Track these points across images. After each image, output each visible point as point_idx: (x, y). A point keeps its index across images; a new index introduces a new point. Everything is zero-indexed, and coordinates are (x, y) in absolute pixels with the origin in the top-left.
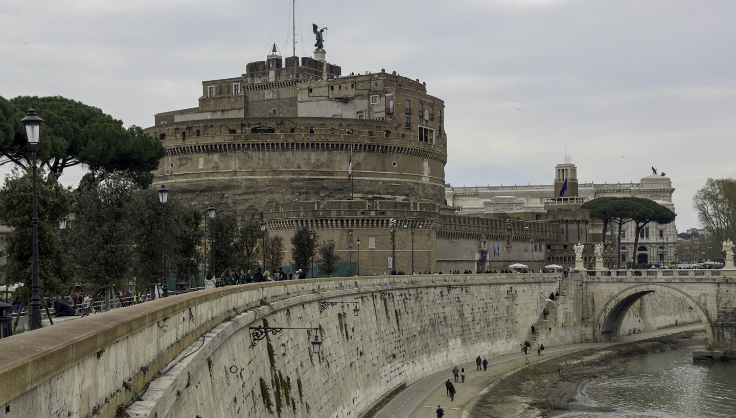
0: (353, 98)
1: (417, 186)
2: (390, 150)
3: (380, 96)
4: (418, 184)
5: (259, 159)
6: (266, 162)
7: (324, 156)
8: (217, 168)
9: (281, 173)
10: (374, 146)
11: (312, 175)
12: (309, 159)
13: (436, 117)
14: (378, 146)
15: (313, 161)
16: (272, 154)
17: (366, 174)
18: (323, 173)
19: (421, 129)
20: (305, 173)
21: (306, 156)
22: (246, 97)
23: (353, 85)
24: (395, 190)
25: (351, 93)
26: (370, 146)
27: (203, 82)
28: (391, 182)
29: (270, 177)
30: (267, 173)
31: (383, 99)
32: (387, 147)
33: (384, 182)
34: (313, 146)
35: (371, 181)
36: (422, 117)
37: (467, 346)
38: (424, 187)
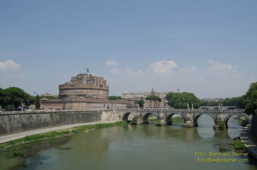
2: (93, 89)
3: (93, 80)
5: (72, 91)
8: (66, 92)
10: (90, 88)
12: (79, 90)
13: (104, 83)
17: (89, 93)
18: (81, 93)
19: (100, 85)
22: (76, 80)
24: (94, 95)
25: (89, 80)
27: (71, 78)
33: (92, 94)
36: (100, 83)
38: (101, 95)
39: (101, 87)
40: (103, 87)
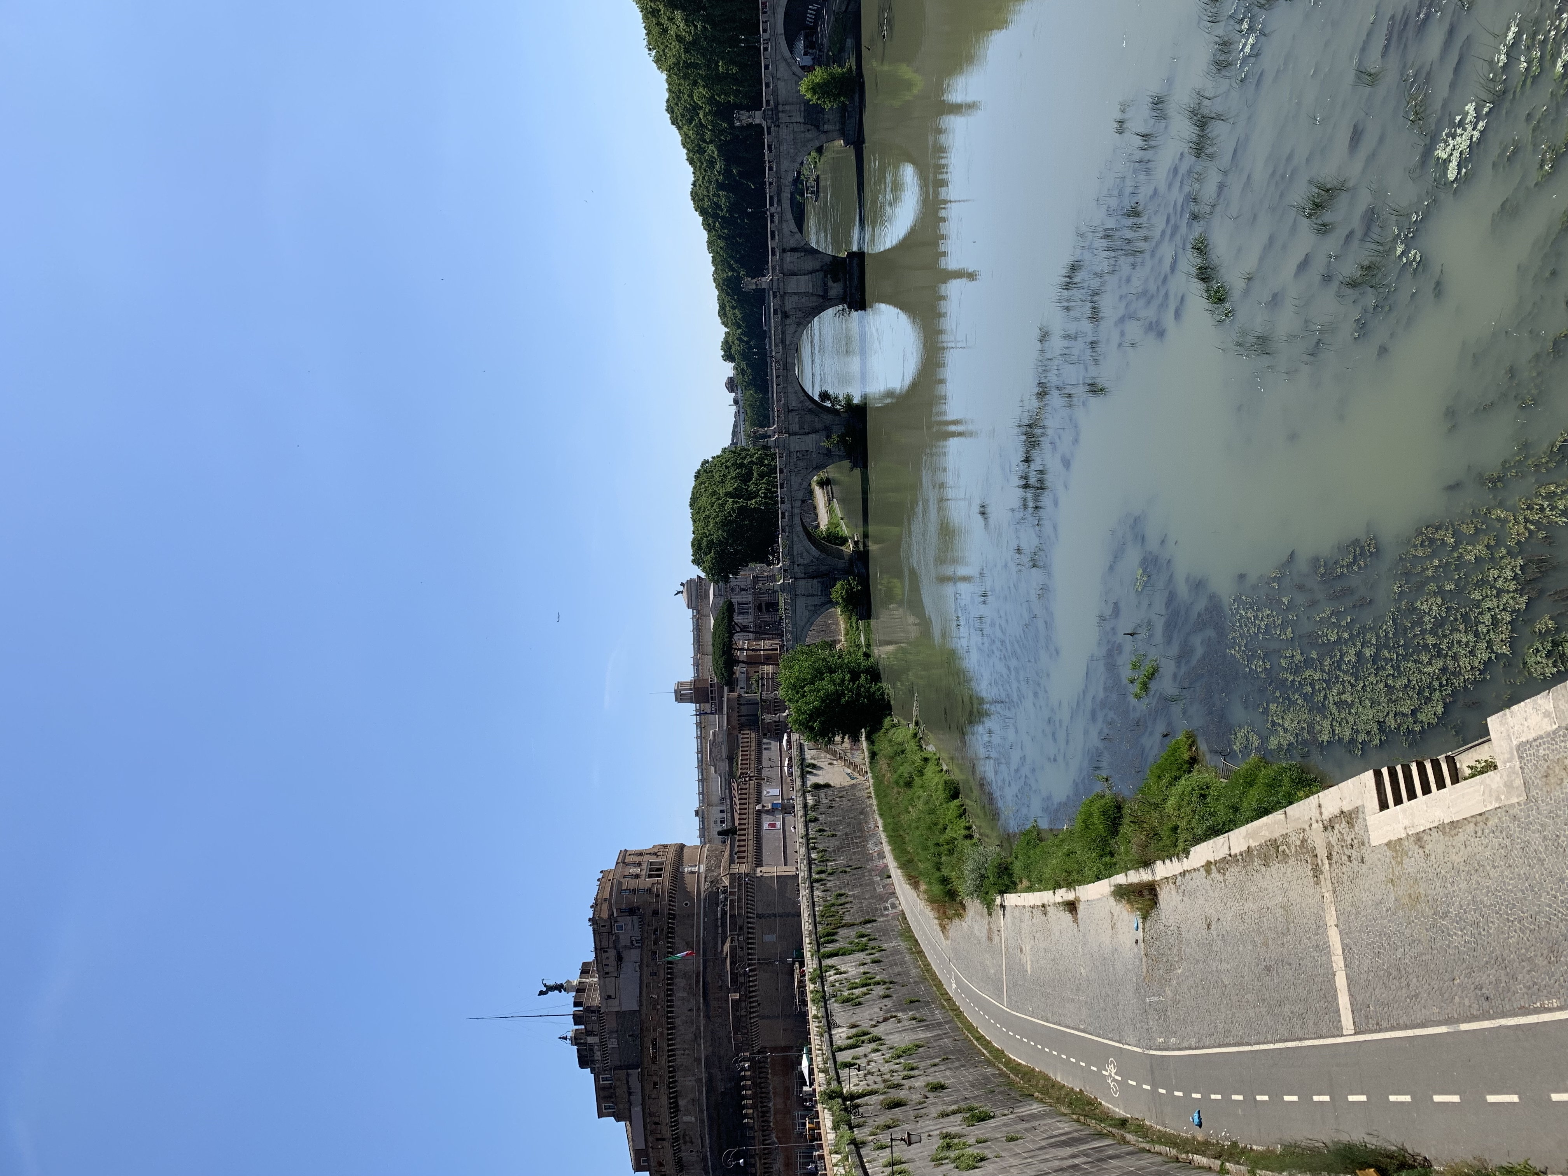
0: (618, 951)
1: (708, 879)
2: (672, 910)
3: (616, 922)
5: (684, 1053)
6: (687, 1047)
7: (680, 982)
8: (693, 1101)
9: (698, 1029)
12: (683, 998)
13: (637, 859)
14: (669, 923)
15: (685, 995)
16: (678, 1041)
17: (698, 936)
18: (698, 982)
19: (650, 876)
20: (698, 1002)
21: (680, 1003)
22: (617, 1068)
23: (606, 952)
25: (612, 953)
26: (669, 932)
27: (600, 1116)
28: (705, 908)
29: (702, 1041)
30: (698, 1045)
31: (619, 919)
32: (669, 914)
33: (705, 915)
34: (670, 993)
35: (704, 930)
36: (637, 876)
38: (708, 870)
39: (661, 869)
40: (662, 863)
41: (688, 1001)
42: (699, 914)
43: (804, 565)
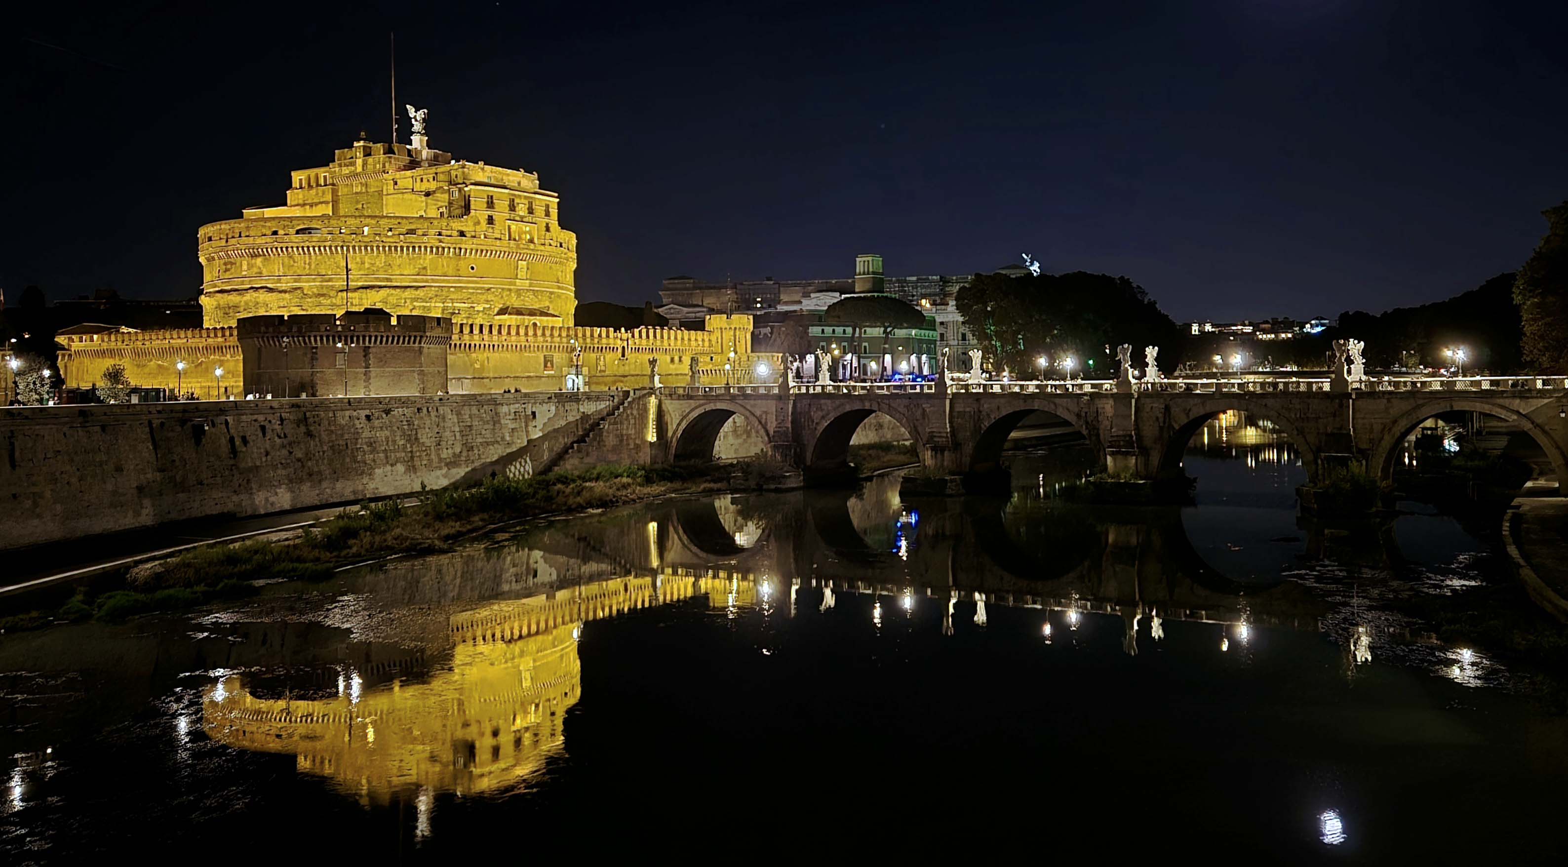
0: (434, 192)
2: (464, 252)
3: (459, 191)
4: (510, 290)
5: (305, 263)
6: (313, 267)
8: (261, 273)
9: (330, 280)
10: (443, 248)
11: (366, 281)
12: (363, 263)
14: (449, 248)
15: (367, 265)
16: (319, 258)
17: (434, 280)
19: (511, 227)
20: (357, 279)
21: (358, 259)
22: (334, 190)
25: (432, 185)
26: (437, 248)
28: (467, 288)
29: (318, 284)
30: (314, 280)
31: (463, 193)
32: (460, 249)
33: (458, 289)
34: (368, 248)
35: (441, 288)
36: (514, 211)
37: (418, 474)
38: (519, 293)
40: (531, 239)
41: (360, 270)
42: (460, 282)
43: (809, 412)
